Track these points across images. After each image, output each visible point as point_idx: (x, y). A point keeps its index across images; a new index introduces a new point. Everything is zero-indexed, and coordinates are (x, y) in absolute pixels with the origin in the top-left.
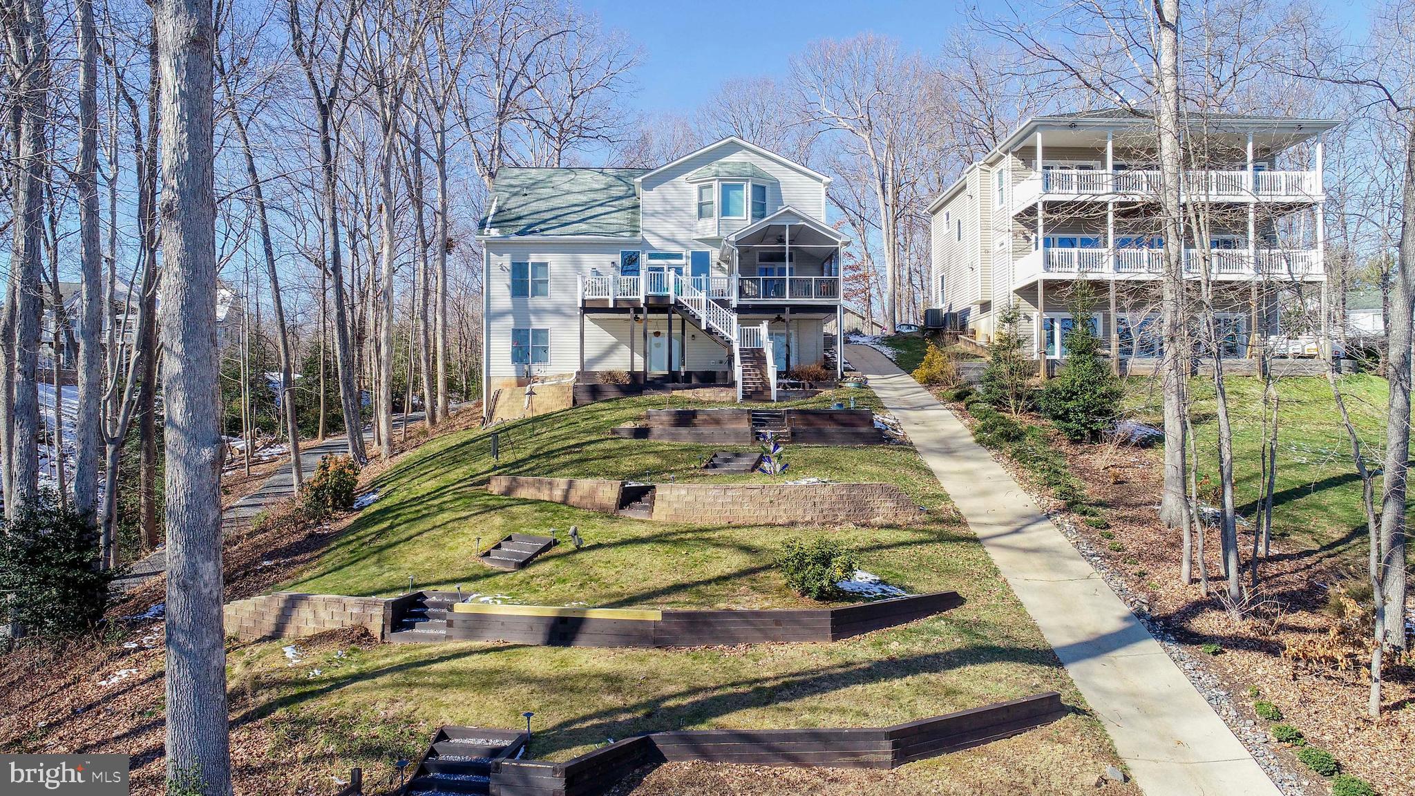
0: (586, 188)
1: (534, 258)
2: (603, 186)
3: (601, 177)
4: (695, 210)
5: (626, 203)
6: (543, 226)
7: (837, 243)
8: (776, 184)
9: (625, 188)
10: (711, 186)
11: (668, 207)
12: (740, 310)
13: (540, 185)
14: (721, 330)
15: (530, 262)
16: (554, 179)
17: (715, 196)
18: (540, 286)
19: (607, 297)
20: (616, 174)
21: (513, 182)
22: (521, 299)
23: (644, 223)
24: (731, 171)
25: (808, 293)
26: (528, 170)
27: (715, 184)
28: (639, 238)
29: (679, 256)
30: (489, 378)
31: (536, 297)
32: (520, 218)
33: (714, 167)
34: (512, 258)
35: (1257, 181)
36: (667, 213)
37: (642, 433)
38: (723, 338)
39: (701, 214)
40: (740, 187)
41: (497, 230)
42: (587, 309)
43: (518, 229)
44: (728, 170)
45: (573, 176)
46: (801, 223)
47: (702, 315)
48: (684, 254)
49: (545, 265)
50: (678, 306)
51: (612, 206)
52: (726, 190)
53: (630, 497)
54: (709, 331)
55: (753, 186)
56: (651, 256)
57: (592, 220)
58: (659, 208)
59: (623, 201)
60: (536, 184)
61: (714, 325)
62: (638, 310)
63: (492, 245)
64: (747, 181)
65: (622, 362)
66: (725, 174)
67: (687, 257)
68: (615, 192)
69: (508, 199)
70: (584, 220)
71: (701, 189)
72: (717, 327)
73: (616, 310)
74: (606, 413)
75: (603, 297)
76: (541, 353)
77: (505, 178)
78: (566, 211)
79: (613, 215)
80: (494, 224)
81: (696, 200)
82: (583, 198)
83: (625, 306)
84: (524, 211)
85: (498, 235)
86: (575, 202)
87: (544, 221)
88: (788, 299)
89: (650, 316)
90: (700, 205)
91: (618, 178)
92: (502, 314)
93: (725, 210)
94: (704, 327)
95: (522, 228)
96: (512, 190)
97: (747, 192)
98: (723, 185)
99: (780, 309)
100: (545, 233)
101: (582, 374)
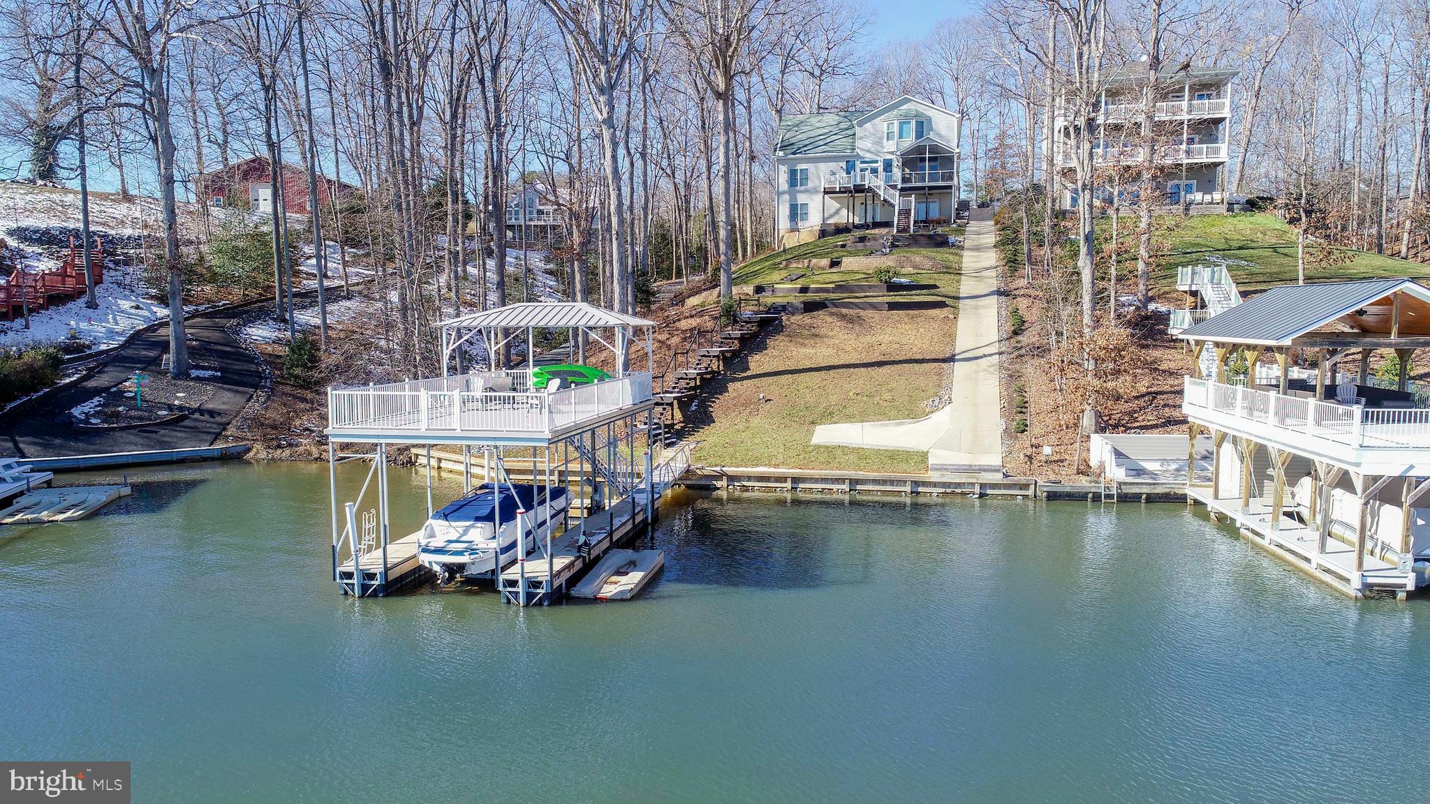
0: (828, 125)
1: (800, 167)
2: (837, 123)
3: (836, 117)
4: (885, 136)
5: (850, 132)
6: (805, 149)
7: (954, 153)
8: (929, 119)
9: (849, 123)
10: (894, 123)
12: (902, 190)
13: (803, 124)
14: (890, 200)
15: (798, 168)
16: (811, 120)
17: (896, 129)
18: (804, 180)
19: (836, 186)
20: (844, 116)
21: (789, 123)
22: (794, 186)
23: (859, 143)
24: (905, 114)
25: (937, 179)
27: (896, 121)
28: (855, 152)
29: (877, 162)
30: (778, 230)
31: (802, 185)
32: (793, 145)
33: (896, 112)
34: (789, 167)
35: (1190, 106)
37: (843, 246)
38: (890, 203)
39: (888, 138)
40: (910, 122)
41: (782, 152)
42: (826, 192)
43: (792, 151)
44: (903, 113)
46: (935, 143)
47: (881, 193)
48: (879, 160)
49: (807, 170)
50: (870, 189)
51: (841, 135)
52: (901, 125)
53: (835, 264)
54: (885, 200)
55: (917, 121)
56: (862, 162)
57: (831, 143)
59: (848, 131)
60: (800, 123)
62: (851, 192)
63: (780, 160)
64: (913, 119)
65: (843, 217)
66: (902, 116)
67: (881, 162)
68: (843, 126)
69: (788, 133)
70: (827, 143)
71: (889, 124)
72: (888, 199)
73: (840, 192)
74: (831, 240)
75: (834, 186)
76: (805, 216)
77: (784, 121)
78: (818, 139)
79: (841, 140)
80: (781, 148)
81: (885, 130)
82: (826, 131)
83: (844, 190)
84: (793, 140)
85: (783, 155)
86: (822, 133)
87: (806, 146)
88: (927, 184)
89: (856, 195)
90: (888, 133)
91: (846, 118)
92: (784, 193)
93: (901, 136)
94: (881, 199)
95: (794, 150)
96: (788, 128)
97: (913, 125)
98: (900, 122)
99: (923, 188)
100: (806, 152)
101: (824, 224)
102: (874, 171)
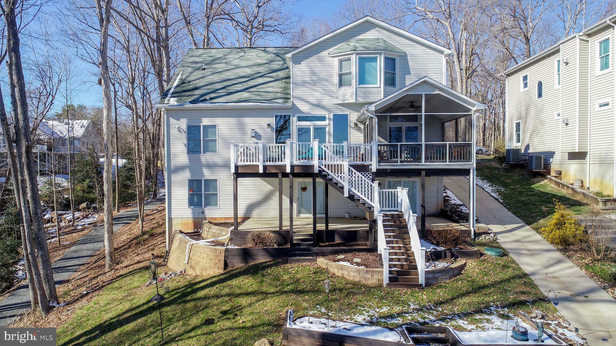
0: (251, 63)
1: (206, 121)
2: (266, 62)
3: (264, 54)
4: (336, 80)
5: (281, 74)
6: (213, 95)
7: (469, 110)
8: (404, 56)
9: (282, 63)
10: (349, 60)
11: (314, 78)
13: (216, 62)
14: (363, 197)
15: (202, 125)
16: (228, 56)
17: (353, 68)
18: (210, 144)
19: (257, 163)
20: (275, 52)
21: (197, 59)
22: (195, 156)
23: (295, 92)
24: (366, 45)
25: (443, 158)
26: (210, 50)
27: (353, 57)
28: (290, 104)
29: (323, 118)
31: (207, 154)
32: (196, 89)
33: (352, 43)
34: (188, 122)
36: (314, 83)
38: (364, 204)
39: (341, 84)
40: (374, 60)
41: (175, 99)
42: (239, 173)
43: (193, 98)
44: (364, 45)
45: (242, 54)
46: (437, 92)
47: (345, 182)
48: (327, 116)
49: (214, 127)
50: (321, 174)
51: (270, 77)
52: (363, 62)
54: (352, 197)
55: (386, 58)
56: (300, 119)
57: (252, 90)
58: (307, 79)
59: (279, 73)
60: (214, 61)
61: (356, 192)
62: (285, 175)
63: (171, 112)
64: (380, 54)
66: (362, 49)
67: (329, 119)
68: (275, 65)
69: (191, 73)
70: (246, 89)
71: (341, 62)
72: (359, 194)
73: (265, 175)
75: (254, 163)
76: (212, 198)
77: (191, 57)
78: (234, 82)
79: (270, 84)
80: (176, 94)
81: (336, 71)
82: (249, 71)
83: (274, 171)
84: (201, 83)
85: (176, 103)
86: (243, 74)
87: (215, 91)
88: (424, 164)
89: (295, 180)
90: (340, 76)
91: (277, 55)
92: (180, 169)
93: (362, 80)
94: (346, 194)
95: (196, 97)
96: (194, 65)
97: (380, 64)
98: (360, 58)
99: (416, 173)
100: (213, 101)
102: (320, 133)
